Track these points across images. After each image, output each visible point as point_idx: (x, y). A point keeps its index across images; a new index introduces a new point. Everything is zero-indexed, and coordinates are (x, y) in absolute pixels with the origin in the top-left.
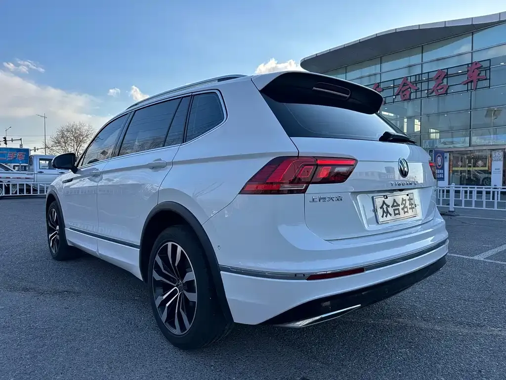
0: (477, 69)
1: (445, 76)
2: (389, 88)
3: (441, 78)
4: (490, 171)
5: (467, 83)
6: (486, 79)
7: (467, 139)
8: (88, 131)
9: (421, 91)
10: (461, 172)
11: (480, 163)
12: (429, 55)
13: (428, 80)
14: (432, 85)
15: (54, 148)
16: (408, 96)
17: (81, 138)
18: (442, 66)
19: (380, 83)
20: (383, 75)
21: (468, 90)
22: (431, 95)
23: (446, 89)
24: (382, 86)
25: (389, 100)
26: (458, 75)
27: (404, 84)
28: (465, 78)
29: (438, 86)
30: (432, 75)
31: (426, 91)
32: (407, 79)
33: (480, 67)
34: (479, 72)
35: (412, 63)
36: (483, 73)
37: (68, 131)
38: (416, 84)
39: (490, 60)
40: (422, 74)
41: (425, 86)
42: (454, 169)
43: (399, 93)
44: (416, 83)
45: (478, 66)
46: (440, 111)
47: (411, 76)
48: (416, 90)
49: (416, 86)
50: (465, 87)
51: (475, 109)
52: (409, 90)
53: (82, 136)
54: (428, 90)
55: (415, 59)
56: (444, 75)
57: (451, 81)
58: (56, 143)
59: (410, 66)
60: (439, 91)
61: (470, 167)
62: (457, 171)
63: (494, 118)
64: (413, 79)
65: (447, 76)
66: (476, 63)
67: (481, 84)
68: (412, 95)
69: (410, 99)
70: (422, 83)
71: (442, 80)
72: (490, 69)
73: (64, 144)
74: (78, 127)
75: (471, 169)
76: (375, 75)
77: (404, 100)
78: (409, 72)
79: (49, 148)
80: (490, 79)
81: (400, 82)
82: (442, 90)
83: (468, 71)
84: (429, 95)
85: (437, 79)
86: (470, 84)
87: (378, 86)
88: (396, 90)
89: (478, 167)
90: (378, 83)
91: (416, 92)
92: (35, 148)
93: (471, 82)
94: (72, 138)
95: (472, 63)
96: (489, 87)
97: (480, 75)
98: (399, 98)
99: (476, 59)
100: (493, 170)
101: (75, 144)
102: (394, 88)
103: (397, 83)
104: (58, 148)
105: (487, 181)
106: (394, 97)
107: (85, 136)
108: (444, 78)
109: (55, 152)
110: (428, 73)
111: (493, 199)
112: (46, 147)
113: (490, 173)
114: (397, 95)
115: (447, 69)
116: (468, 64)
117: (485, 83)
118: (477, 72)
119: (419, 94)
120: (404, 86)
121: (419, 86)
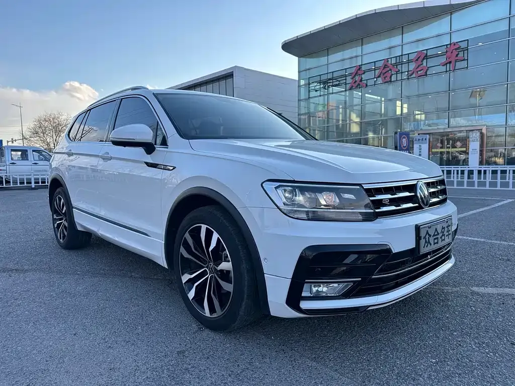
0: (456, 49)
1: (425, 57)
2: (370, 70)
3: (420, 59)
4: (467, 151)
5: (446, 64)
6: (464, 60)
7: (447, 120)
8: (67, 120)
9: (402, 73)
10: (441, 153)
11: (459, 144)
12: (409, 36)
13: (409, 62)
14: (412, 66)
15: (32, 139)
16: (388, 79)
17: (60, 127)
18: (421, 47)
19: (362, 65)
20: (365, 57)
21: (446, 71)
22: (412, 77)
23: (425, 70)
24: (363, 68)
25: (371, 82)
26: (437, 56)
27: (385, 66)
28: (443, 59)
29: (417, 68)
30: (412, 57)
31: (407, 73)
32: (388, 61)
33: (459, 48)
34: (457, 53)
35: (393, 44)
36: (461, 54)
37: (46, 121)
38: (397, 66)
39: (468, 40)
40: (402, 55)
41: (405, 68)
42: (433, 150)
43: (380, 74)
44: (396, 64)
45: (456, 47)
46: (421, 93)
47: (391, 58)
48: (397, 72)
49: (397, 68)
50: (443, 69)
51: (454, 90)
52: (390, 72)
53: (61, 126)
54: (408, 72)
55: (396, 40)
56: (423, 56)
57: (431, 62)
58: (34, 133)
59: (390, 48)
60: (419, 72)
61: (449, 148)
62: (437, 153)
63: (480, 98)
64: (394, 61)
65: (426, 57)
66: (455, 44)
67: (459, 65)
68: (392, 77)
69: (391, 81)
70: (402, 64)
71: (422, 61)
72: (467, 50)
73: (42, 134)
74: (57, 116)
75: (450, 150)
76: (356, 57)
77: (385, 83)
78: (390, 54)
79: (26, 139)
80: (467, 60)
81: (380, 64)
82: (422, 72)
83: (446, 52)
84: (409, 77)
85: (417, 60)
86: (448, 65)
87: (360, 68)
88: (377, 72)
89: (456, 147)
90: (360, 66)
91: (397, 74)
92: (12, 139)
93: (450, 63)
94: (51, 128)
95: (450, 44)
96: (467, 68)
97: (459, 56)
98: (380, 80)
99: (454, 40)
100: (470, 150)
101: (54, 134)
102: (375, 70)
103: (378, 65)
104: (36, 139)
105: (465, 162)
106: (375, 79)
107: (64, 125)
108: (424, 59)
109: (33, 143)
110: (408, 54)
111: (453, 179)
112: (24, 138)
113: (468, 154)
114: (378, 77)
115: (427, 50)
116: (447, 45)
117: (464, 64)
118: (455, 53)
119: (399, 75)
120: (384, 68)
121: (399, 67)
